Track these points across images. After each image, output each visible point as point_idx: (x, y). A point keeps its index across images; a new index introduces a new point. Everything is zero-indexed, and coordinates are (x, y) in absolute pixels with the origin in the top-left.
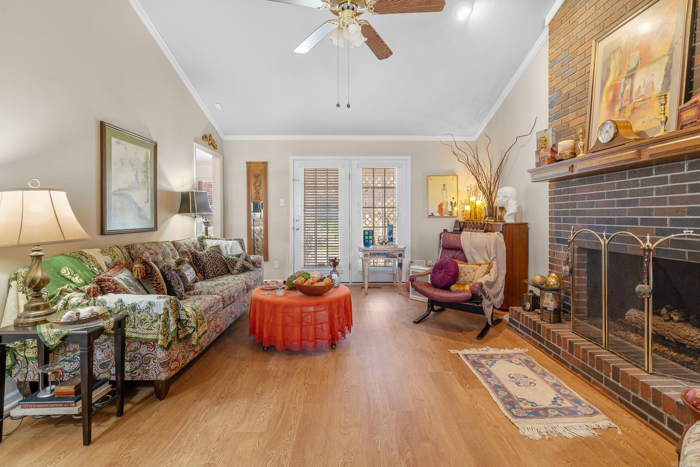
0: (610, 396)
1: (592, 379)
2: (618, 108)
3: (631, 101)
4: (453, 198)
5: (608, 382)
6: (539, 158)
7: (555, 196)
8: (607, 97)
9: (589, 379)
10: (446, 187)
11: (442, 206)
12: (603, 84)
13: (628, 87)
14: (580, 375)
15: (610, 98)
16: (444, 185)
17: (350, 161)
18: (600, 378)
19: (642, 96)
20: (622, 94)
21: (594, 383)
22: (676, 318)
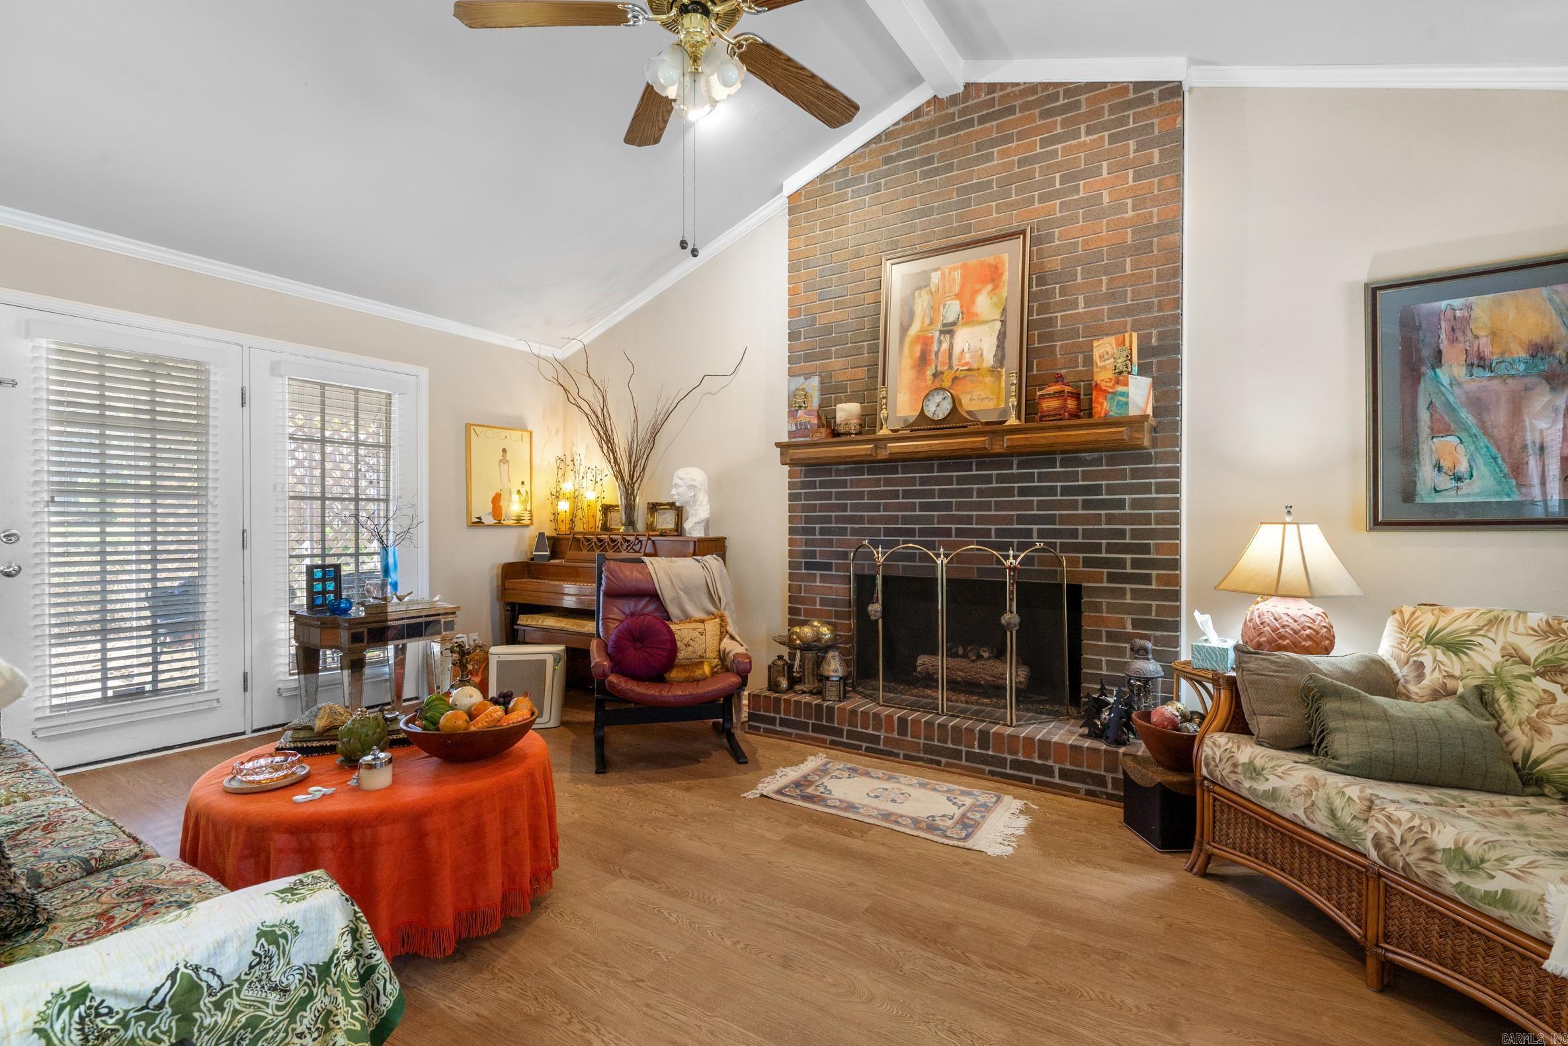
0: (977, 774)
1: (943, 760)
2: (930, 372)
3: (951, 367)
4: (523, 483)
5: (971, 757)
6: (796, 425)
7: (802, 491)
8: (911, 351)
9: (938, 763)
10: (508, 456)
11: (500, 500)
12: (904, 330)
13: (945, 346)
14: (920, 763)
15: (918, 354)
16: (504, 451)
17: (246, 349)
18: (957, 754)
19: (967, 364)
20: (937, 353)
21: (948, 765)
22: (986, 655)
